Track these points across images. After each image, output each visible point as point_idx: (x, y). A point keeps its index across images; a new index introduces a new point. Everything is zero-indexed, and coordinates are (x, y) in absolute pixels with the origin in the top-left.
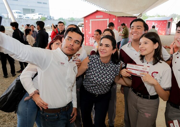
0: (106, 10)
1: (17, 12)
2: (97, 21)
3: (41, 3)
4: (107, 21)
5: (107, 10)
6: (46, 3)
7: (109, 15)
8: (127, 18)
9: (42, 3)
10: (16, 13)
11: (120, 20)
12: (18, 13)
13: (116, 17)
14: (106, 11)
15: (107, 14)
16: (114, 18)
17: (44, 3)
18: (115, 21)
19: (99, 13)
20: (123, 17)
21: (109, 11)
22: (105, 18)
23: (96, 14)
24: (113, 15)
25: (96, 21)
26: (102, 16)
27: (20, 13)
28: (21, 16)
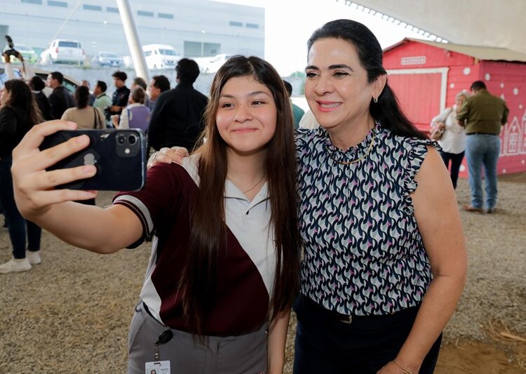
0: (437, 37)
1: (161, 51)
2: (406, 75)
3: (239, 24)
4: (440, 75)
5: (439, 40)
6: (255, 26)
7: (449, 55)
8: (521, 66)
9: (244, 25)
10: (158, 52)
11: (491, 75)
12: (164, 52)
13: (476, 62)
14: (435, 42)
15: (442, 50)
16: (466, 66)
17: (249, 26)
18: (469, 75)
19: (411, 48)
20: (504, 64)
21: (450, 43)
22: (435, 65)
23: (401, 52)
24: (462, 55)
25: (399, 75)
26: (422, 60)
27: (171, 54)
28: (172, 62)
